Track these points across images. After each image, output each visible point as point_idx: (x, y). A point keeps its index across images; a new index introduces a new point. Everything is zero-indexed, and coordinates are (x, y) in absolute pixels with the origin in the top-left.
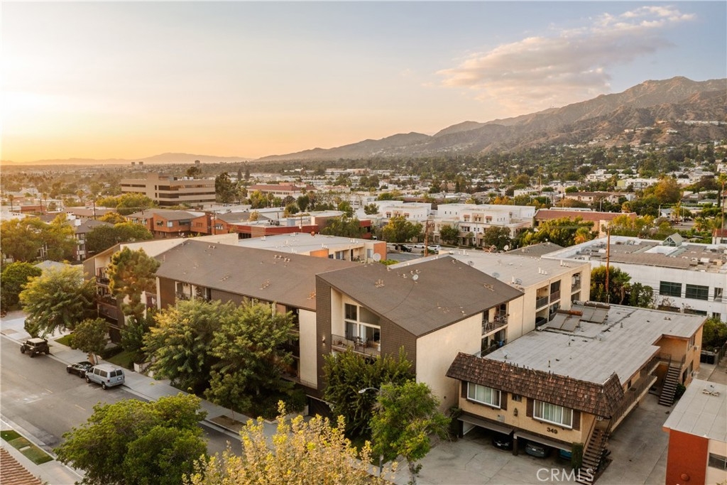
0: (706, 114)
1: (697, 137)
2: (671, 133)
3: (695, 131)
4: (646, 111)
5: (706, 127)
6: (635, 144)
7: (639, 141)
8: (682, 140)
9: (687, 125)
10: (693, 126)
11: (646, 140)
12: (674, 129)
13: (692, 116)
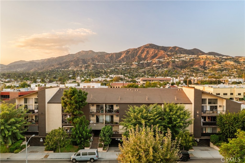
0: (100, 61)
1: (99, 68)
2: (93, 66)
3: (99, 66)
4: (84, 60)
5: (101, 65)
6: (83, 69)
7: (84, 68)
8: (96, 69)
9: (96, 64)
10: (98, 64)
11: (86, 68)
12: (93, 65)
13: (97, 62)
